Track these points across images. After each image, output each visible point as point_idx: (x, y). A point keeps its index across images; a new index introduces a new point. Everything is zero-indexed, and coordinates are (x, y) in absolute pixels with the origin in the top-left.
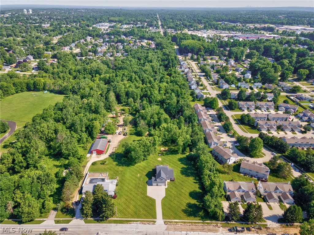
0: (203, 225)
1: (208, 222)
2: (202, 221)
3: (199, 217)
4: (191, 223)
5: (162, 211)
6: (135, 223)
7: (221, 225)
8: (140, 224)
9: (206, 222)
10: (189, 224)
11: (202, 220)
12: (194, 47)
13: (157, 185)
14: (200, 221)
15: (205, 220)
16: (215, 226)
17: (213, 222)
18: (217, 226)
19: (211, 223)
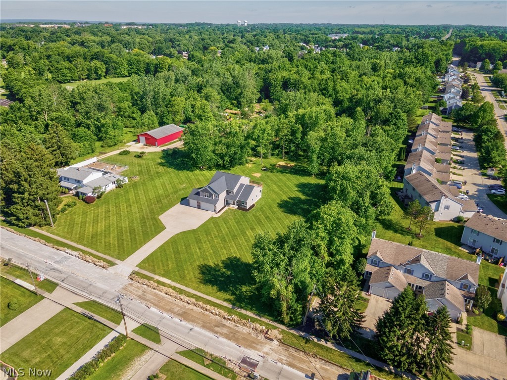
0: (226, 315)
1: (250, 314)
2: (230, 306)
3: (233, 294)
4: (198, 298)
5: (155, 252)
6: (69, 251)
7: (280, 337)
8: (77, 258)
9: (243, 311)
10: (187, 299)
11: (234, 304)
12: (494, 50)
13: (199, 207)
14: (225, 304)
15: (241, 308)
16: (261, 331)
17: (263, 319)
18: (267, 333)
19: (253, 320)
